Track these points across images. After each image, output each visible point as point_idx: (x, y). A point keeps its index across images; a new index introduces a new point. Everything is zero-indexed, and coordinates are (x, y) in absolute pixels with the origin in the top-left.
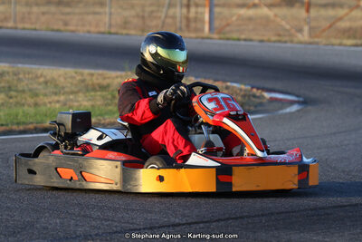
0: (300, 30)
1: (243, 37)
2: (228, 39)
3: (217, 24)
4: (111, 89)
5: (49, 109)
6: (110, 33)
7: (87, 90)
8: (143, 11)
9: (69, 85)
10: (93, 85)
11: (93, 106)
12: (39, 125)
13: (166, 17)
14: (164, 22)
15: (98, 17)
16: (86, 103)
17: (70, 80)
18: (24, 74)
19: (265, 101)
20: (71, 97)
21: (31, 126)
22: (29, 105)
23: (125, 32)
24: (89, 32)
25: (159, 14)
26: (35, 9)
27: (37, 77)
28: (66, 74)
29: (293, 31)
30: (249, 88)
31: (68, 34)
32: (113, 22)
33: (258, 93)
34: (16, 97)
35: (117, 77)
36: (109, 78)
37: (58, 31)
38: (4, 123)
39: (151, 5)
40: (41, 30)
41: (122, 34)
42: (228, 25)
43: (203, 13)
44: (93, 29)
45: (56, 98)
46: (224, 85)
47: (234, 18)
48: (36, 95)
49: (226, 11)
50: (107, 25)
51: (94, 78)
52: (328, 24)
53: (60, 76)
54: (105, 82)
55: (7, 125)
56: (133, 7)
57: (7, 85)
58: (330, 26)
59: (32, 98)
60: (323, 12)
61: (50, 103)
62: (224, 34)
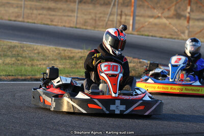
0: (183, 33)
1: (151, 34)
2: (142, 35)
3: (137, 26)
4: (75, 59)
5: (40, 68)
6: (76, 28)
7: (62, 59)
8: (96, 17)
9: (51, 55)
10: (65, 56)
11: (64, 68)
12: (33, 77)
13: (108, 20)
14: (107, 23)
15: (70, 18)
16: (60, 66)
17: (52, 53)
18: (27, 48)
20: (52, 62)
21: (29, 77)
22: (28, 65)
23: (84, 27)
24: (64, 26)
25: (104, 19)
26: (35, 12)
27: (34, 50)
28: (50, 49)
29: (179, 33)
31: (53, 27)
32: (78, 22)
34: (21, 60)
35: (79, 53)
36: (74, 53)
37: (47, 24)
38: (14, 74)
39: (100, 13)
40: (37, 24)
41: (83, 29)
42: (143, 27)
43: (129, 20)
44: (67, 25)
45: (44, 62)
46: (139, 61)
47: (147, 24)
48: (33, 60)
49: (142, 19)
50: (75, 23)
51: (66, 52)
52: (199, 30)
53: (46, 50)
54: (72, 55)
55: (15, 76)
56: (90, 14)
57: (17, 53)
58: (201, 31)
59: (30, 61)
60: (197, 23)
61: (40, 65)
62: (140, 32)
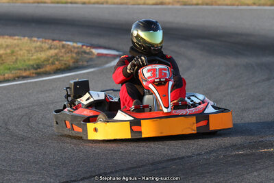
19: (94, 57)
30: (80, 45)
33: (88, 49)
